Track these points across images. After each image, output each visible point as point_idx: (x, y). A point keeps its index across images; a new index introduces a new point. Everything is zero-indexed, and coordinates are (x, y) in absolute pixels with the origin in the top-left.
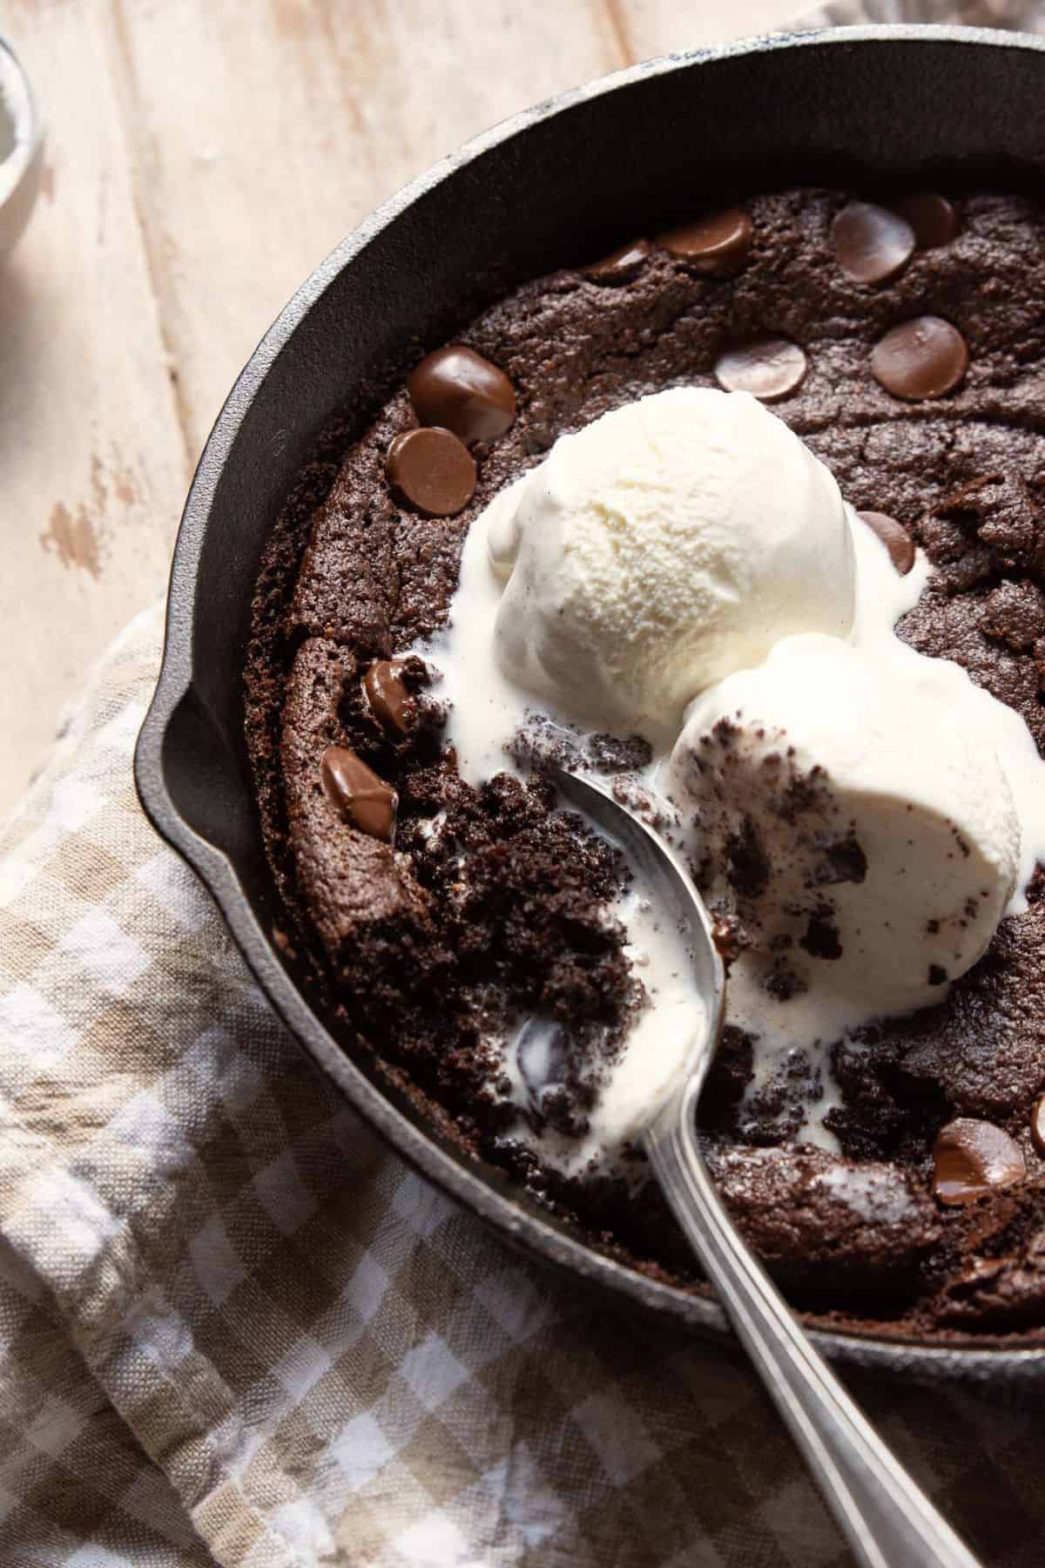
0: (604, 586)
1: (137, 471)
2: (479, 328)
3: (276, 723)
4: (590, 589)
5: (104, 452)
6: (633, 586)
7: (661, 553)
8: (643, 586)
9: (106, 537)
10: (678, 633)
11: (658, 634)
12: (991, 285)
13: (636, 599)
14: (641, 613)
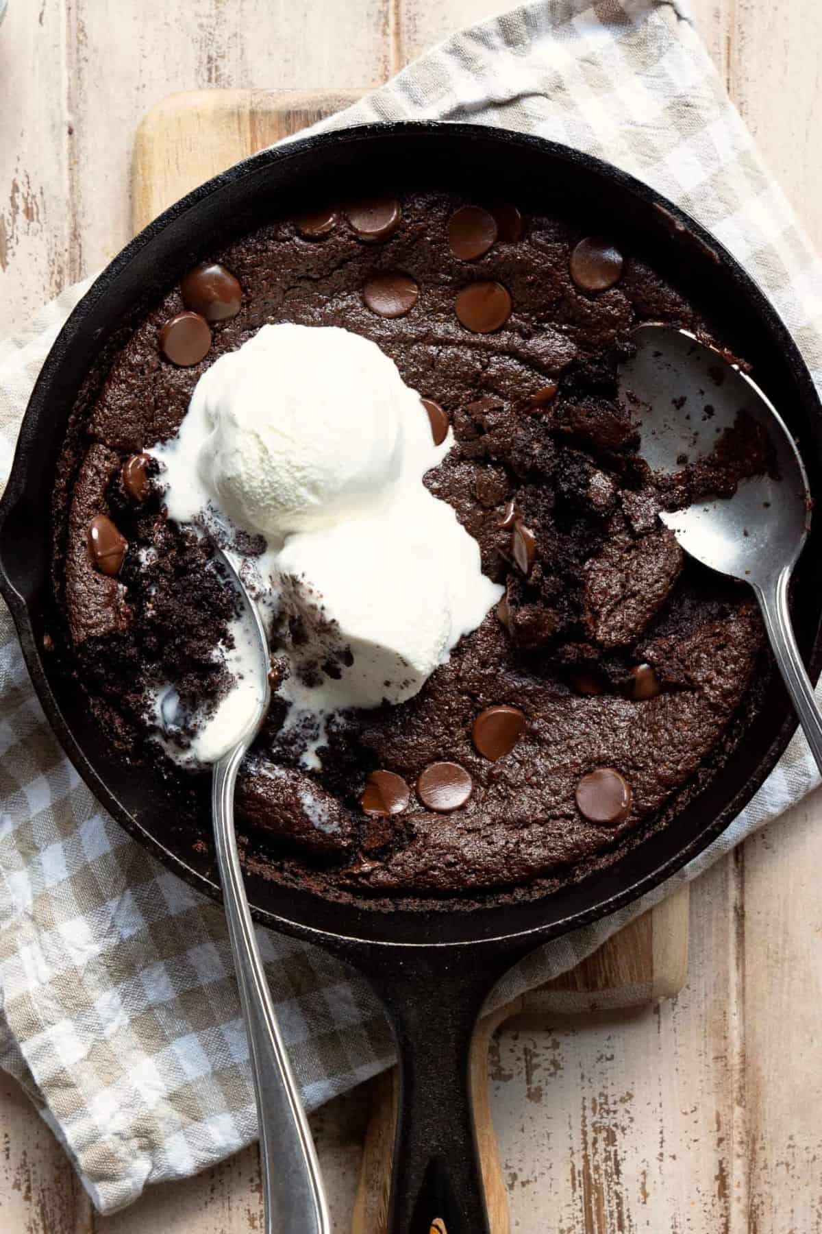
0: (251, 478)
1: (38, 198)
2: (230, 254)
3: (71, 493)
4: (244, 477)
5: (21, 180)
6: (266, 484)
7: (283, 473)
8: (271, 486)
9: (13, 241)
10: (287, 510)
11: (276, 508)
12: (530, 278)
13: (267, 490)
14: (268, 497)
